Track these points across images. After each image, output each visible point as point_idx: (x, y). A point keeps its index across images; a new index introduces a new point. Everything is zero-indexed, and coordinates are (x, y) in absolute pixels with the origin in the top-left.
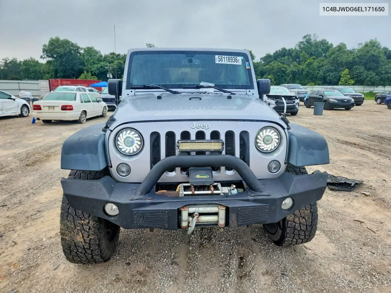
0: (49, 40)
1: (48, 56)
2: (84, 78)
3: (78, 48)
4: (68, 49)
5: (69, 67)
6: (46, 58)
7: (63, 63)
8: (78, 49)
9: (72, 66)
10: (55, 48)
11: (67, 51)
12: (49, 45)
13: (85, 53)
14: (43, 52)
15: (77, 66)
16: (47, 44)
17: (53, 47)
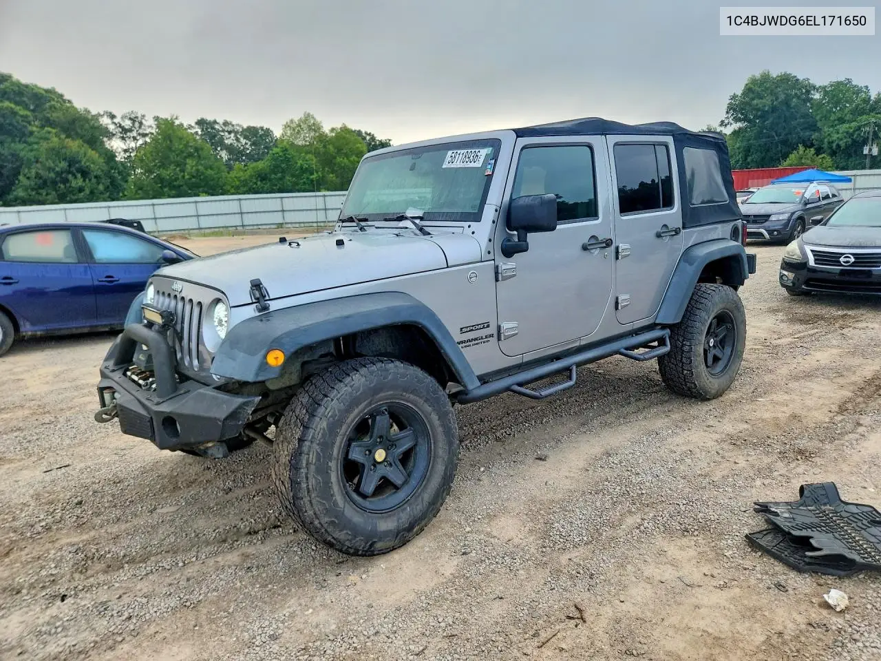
0: (746, 82)
1: (737, 120)
2: (796, 162)
3: (810, 88)
4: (782, 97)
5: (776, 138)
6: (731, 124)
7: (765, 131)
8: (808, 92)
9: (786, 135)
10: (753, 99)
11: (780, 100)
12: (742, 94)
13: (824, 99)
14: (727, 112)
15: (798, 133)
16: (739, 93)
17: (751, 95)
